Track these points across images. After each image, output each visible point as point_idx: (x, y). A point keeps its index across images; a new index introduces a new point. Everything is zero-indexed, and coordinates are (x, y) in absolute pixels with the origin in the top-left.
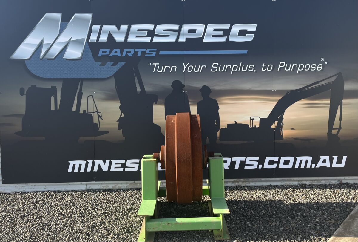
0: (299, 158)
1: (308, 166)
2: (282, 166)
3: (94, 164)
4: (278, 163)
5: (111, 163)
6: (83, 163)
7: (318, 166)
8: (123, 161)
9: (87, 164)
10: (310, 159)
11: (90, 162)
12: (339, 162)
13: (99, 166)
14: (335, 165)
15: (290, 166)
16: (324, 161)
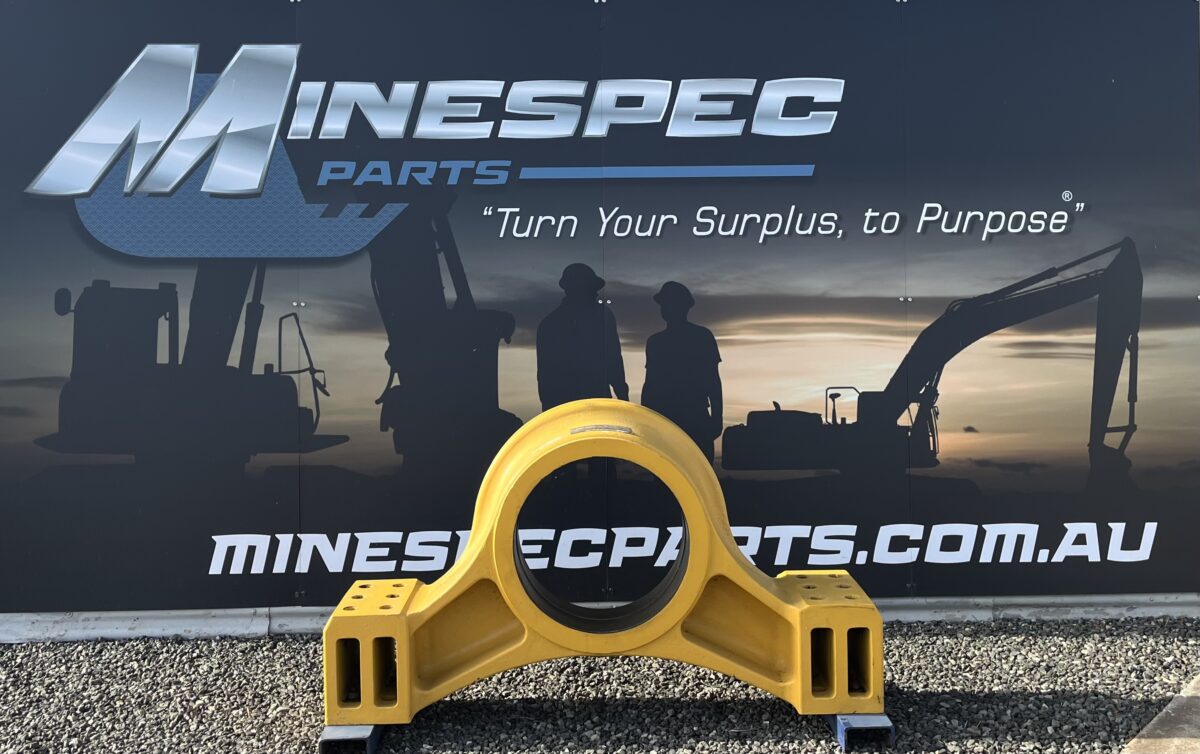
0: (993, 530)
1: (1026, 557)
2: (935, 555)
3: (296, 545)
4: (922, 544)
5: (353, 545)
6: (262, 542)
7: (1058, 557)
8: (395, 537)
9: (274, 545)
10: (1031, 531)
11: (285, 540)
12: (1131, 542)
13: (316, 555)
14: (1116, 554)
15: (963, 555)
16: (1080, 540)
